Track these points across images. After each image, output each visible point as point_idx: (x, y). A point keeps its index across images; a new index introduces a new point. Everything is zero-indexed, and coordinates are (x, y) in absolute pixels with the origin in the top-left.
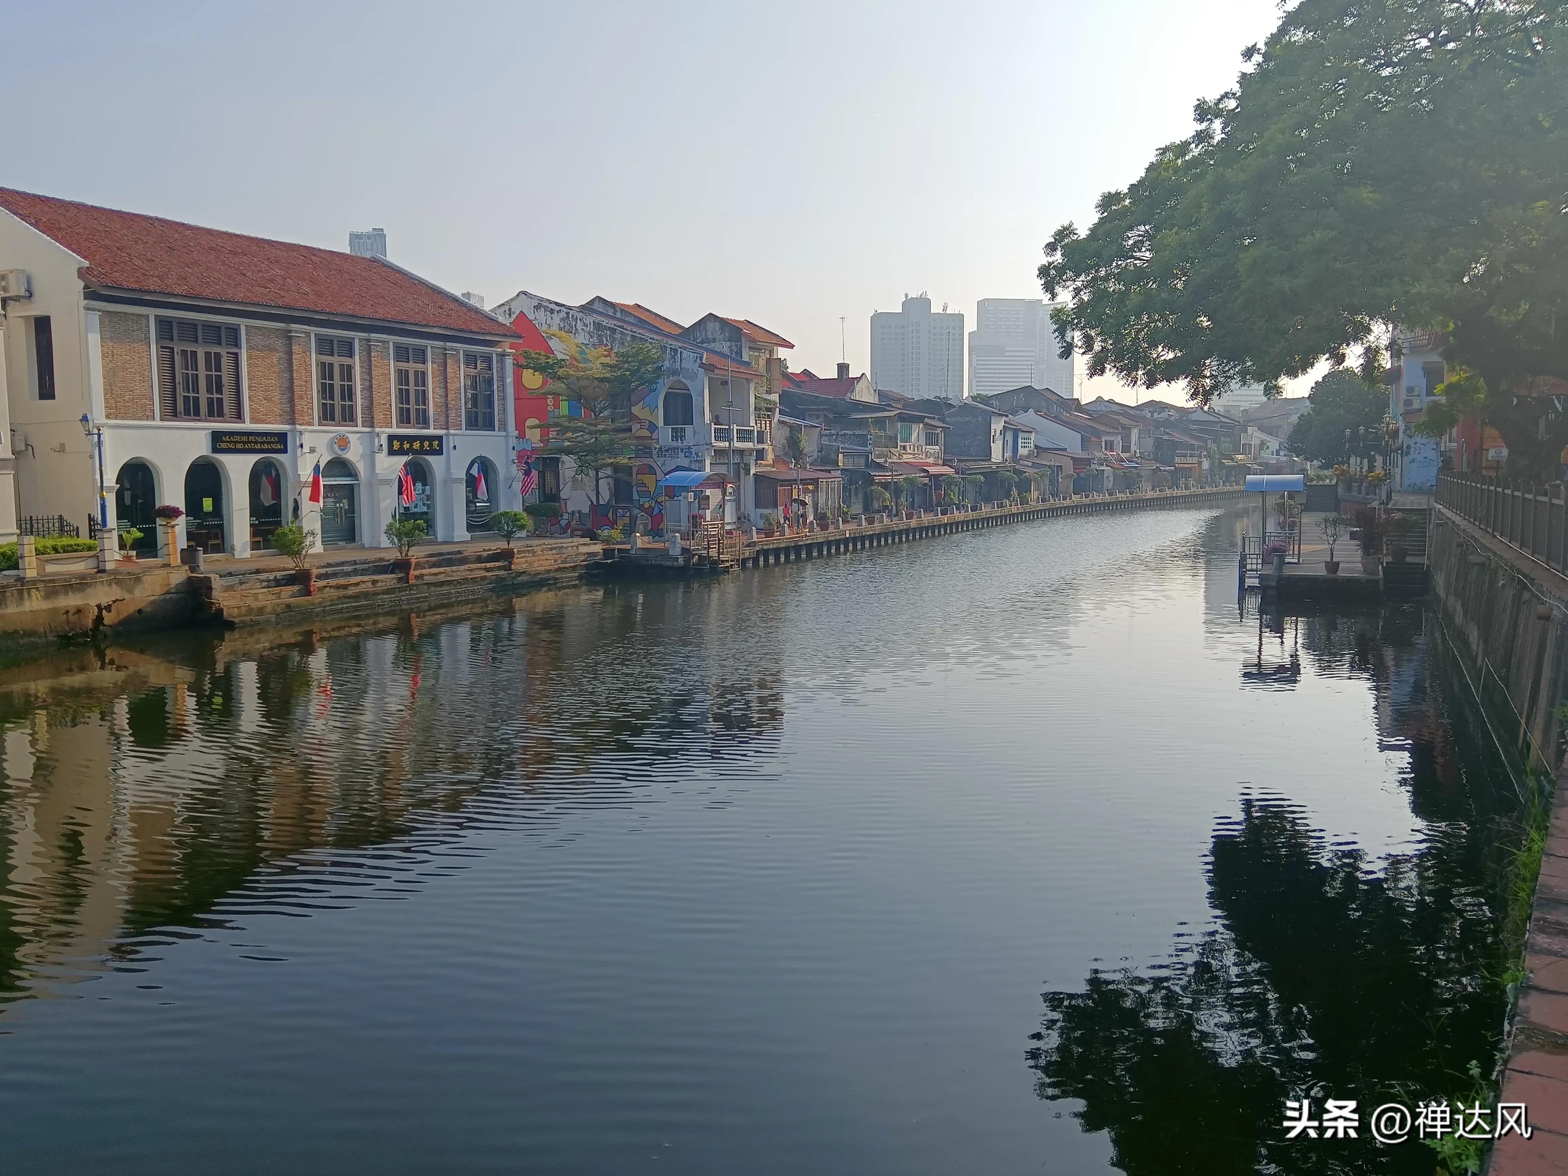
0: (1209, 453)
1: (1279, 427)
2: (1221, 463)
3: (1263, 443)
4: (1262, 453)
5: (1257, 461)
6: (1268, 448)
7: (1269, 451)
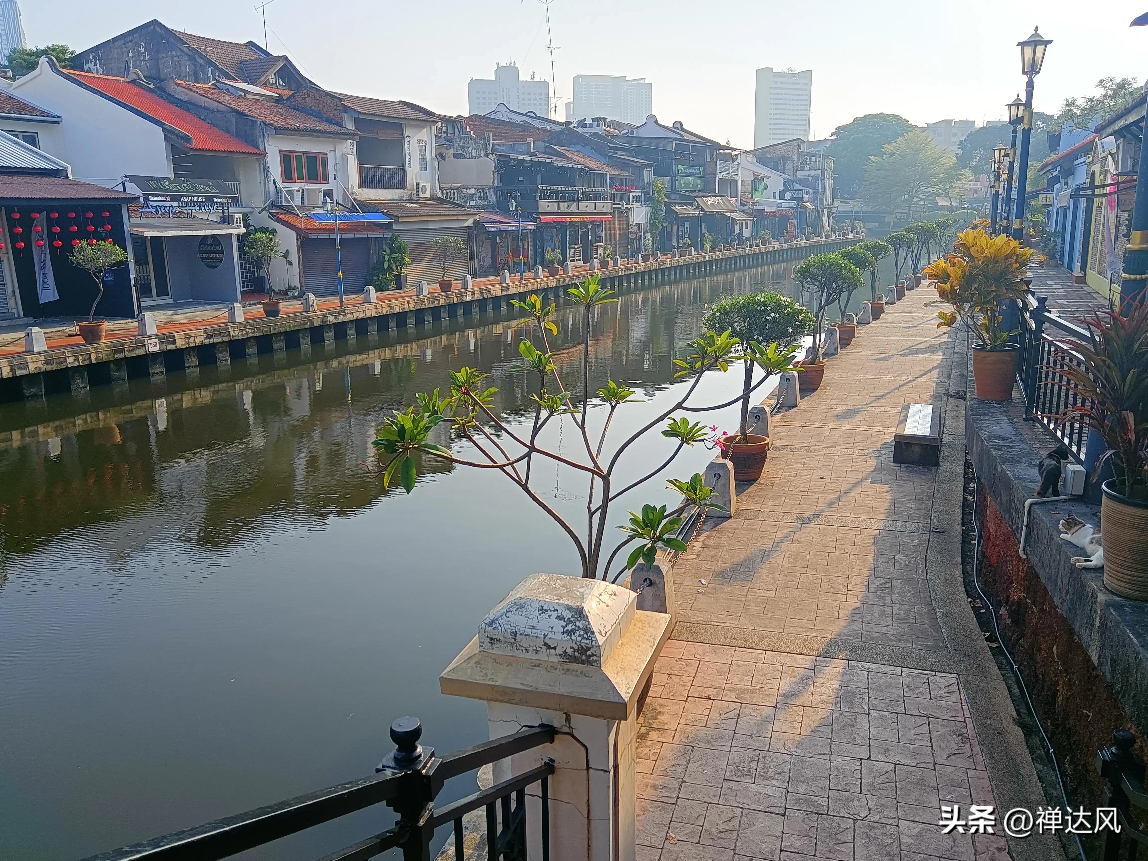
0: (647, 193)
1: (786, 159)
2: (670, 211)
3: (757, 180)
4: (757, 196)
5: (746, 208)
6: (766, 188)
7: (769, 192)
